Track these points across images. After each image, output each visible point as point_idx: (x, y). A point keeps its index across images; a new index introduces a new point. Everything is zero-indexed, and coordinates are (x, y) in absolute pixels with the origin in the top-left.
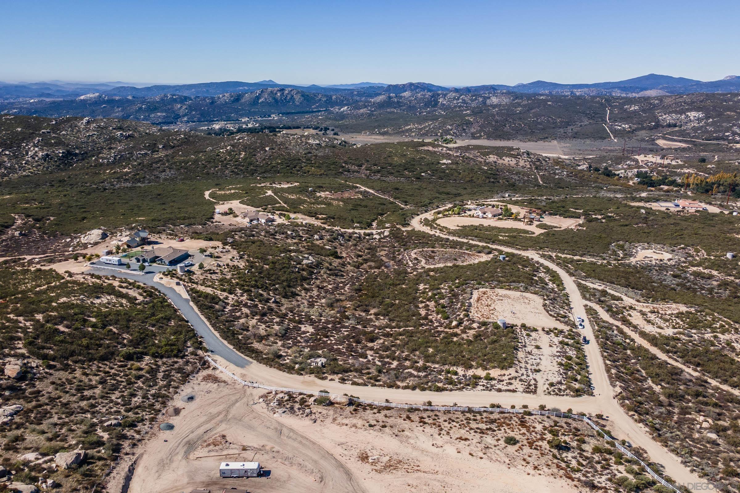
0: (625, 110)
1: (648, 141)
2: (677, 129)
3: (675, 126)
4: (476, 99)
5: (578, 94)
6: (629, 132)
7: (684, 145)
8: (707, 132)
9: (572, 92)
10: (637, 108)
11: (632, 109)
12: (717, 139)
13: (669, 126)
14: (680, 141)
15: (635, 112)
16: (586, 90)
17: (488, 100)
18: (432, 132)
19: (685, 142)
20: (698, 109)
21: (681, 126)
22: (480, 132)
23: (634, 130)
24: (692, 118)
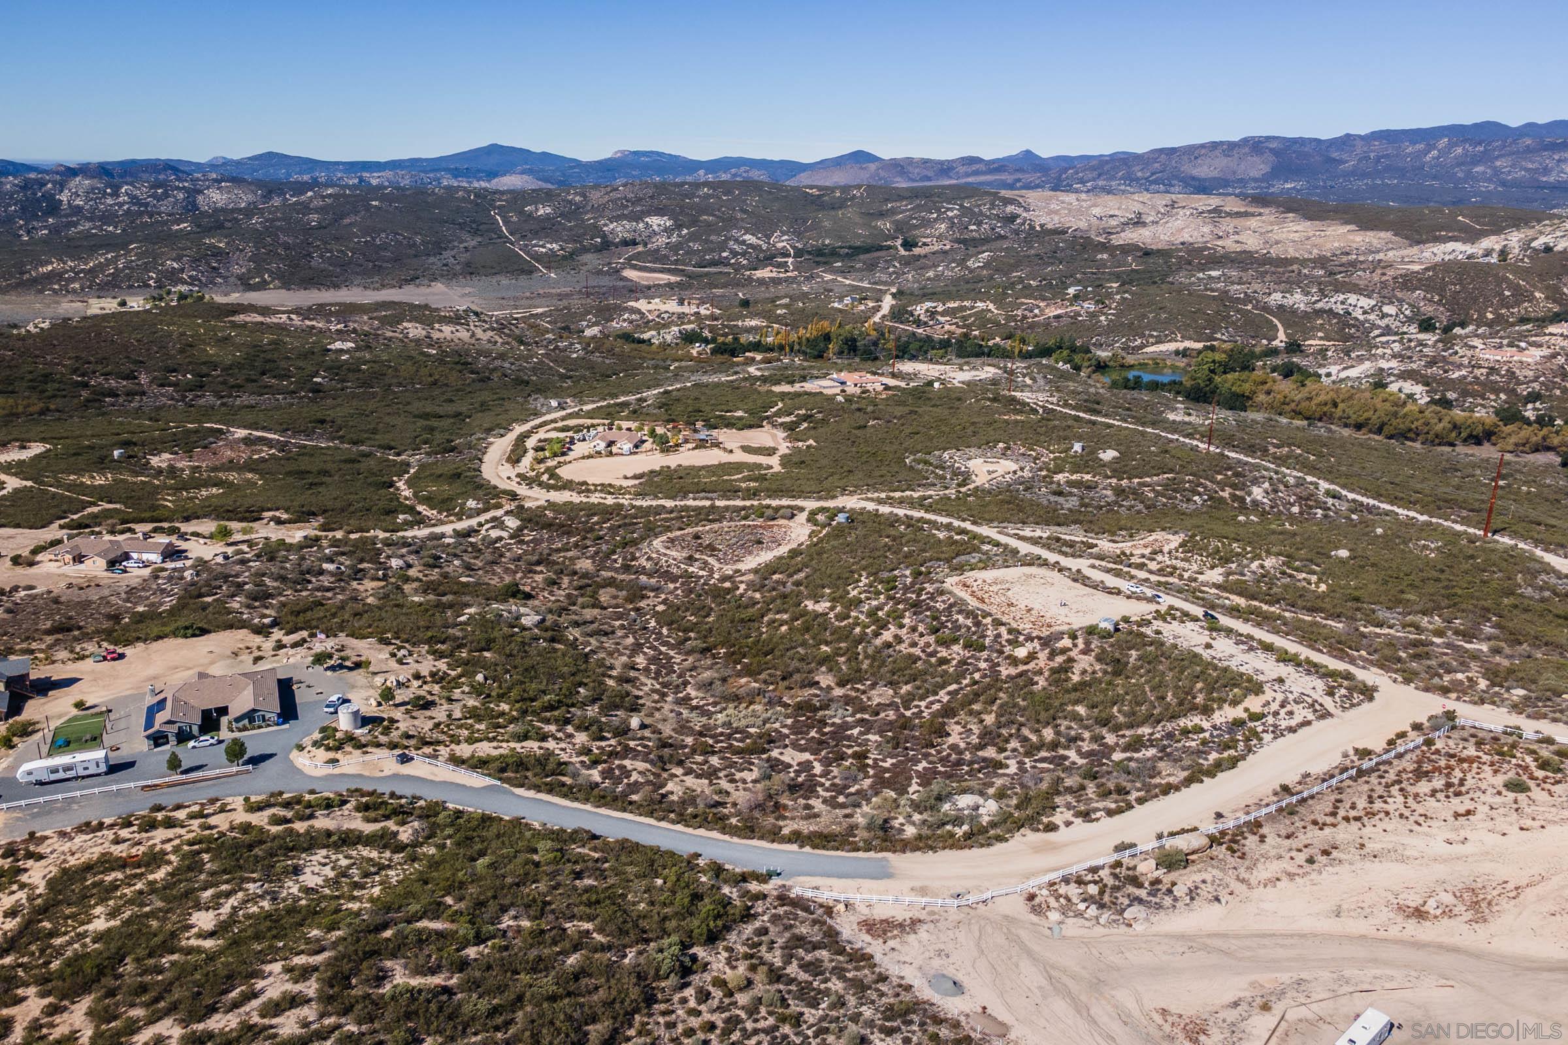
0: (530, 215)
1: (607, 273)
2: (640, 248)
3: (634, 243)
4: (166, 195)
5: (374, 182)
6: (564, 258)
7: (673, 279)
8: (691, 252)
9: (361, 180)
10: (548, 210)
11: (541, 212)
12: (713, 263)
13: (626, 243)
14: (661, 271)
15: (547, 217)
16: (388, 174)
17: (200, 198)
18: (129, 277)
19: (669, 271)
20: (660, 212)
21: (645, 245)
22: (259, 272)
23: (571, 254)
24: (655, 228)
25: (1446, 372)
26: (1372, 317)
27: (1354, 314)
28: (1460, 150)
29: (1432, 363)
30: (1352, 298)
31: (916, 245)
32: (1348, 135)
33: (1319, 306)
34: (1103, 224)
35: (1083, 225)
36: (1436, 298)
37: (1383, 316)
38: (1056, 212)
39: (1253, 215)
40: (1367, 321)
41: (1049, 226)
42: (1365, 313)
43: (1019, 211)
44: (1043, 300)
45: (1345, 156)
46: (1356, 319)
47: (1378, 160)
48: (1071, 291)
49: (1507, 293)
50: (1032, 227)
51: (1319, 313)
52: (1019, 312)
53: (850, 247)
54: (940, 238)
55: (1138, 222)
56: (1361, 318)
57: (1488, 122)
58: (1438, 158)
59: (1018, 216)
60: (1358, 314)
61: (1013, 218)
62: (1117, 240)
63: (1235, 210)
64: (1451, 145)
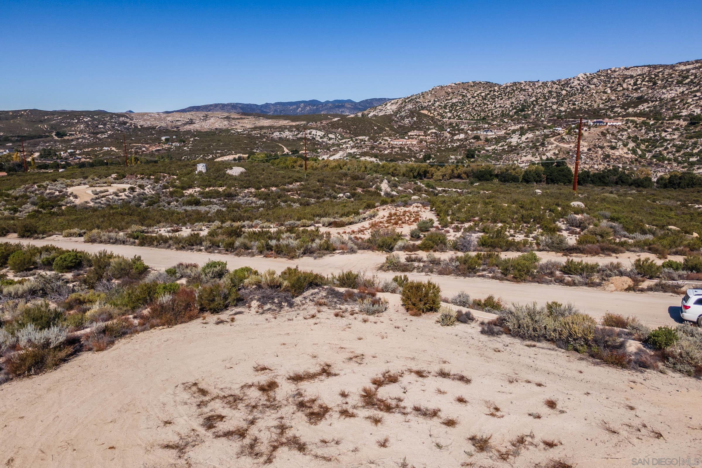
25: (381, 151)
26: (325, 140)
27: (317, 139)
28: (308, 108)
29: (372, 148)
30: (314, 132)
31: (66, 135)
32: (267, 103)
33: (299, 136)
34: (174, 124)
35: (163, 125)
36: (348, 131)
37: (330, 139)
38: (148, 120)
39: (244, 118)
40: (323, 142)
41: (145, 126)
42: (321, 138)
43: (128, 120)
44: (147, 144)
45: (268, 111)
46: (318, 141)
47: (281, 112)
48: (163, 138)
49: (376, 128)
50: (136, 127)
51: (301, 139)
52: (133, 150)
53: (18, 137)
54: (81, 132)
55: (191, 122)
56: (320, 140)
57: (314, 100)
58: (302, 111)
59: (127, 122)
60: (318, 138)
61: (125, 123)
62: (182, 129)
63: (236, 117)
64: (305, 106)
